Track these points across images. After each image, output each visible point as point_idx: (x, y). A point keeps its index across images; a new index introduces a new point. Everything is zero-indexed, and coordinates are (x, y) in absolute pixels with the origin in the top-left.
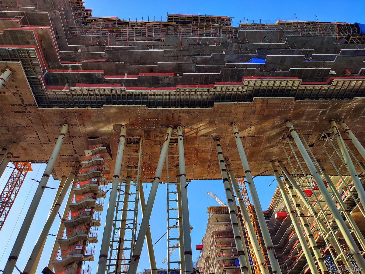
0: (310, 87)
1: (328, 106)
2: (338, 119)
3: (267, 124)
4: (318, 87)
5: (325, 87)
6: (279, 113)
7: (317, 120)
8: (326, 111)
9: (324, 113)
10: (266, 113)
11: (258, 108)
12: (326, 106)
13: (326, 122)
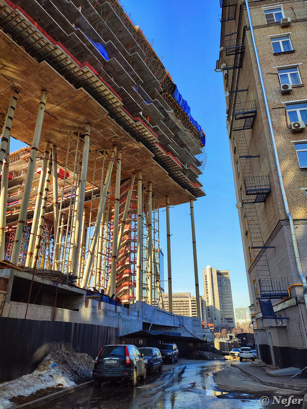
0: (123, 114)
1: (122, 135)
2: (120, 148)
3: (72, 115)
4: (128, 118)
5: (131, 121)
6: (88, 114)
7: (107, 139)
8: (118, 137)
9: (116, 137)
10: (80, 106)
11: (77, 98)
12: (121, 135)
13: (111, 144)
